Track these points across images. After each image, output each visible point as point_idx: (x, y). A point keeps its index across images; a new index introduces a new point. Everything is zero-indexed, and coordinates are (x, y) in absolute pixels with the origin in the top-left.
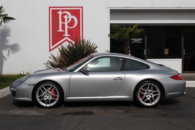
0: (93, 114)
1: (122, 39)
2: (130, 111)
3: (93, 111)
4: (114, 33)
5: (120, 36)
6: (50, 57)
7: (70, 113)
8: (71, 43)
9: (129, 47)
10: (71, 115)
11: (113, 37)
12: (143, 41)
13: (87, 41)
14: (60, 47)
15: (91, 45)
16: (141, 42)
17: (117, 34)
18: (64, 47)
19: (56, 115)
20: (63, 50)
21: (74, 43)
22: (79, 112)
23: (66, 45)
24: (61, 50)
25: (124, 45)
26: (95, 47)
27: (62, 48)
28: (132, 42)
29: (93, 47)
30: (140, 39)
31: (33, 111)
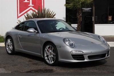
0: (53, 72)
1: (76, 8)
2: (85, 69)
3: (53, 69)
4: (69, 4)
5: (74, 6)
6: (17, 23)
7: (33, 71)
8: (35, 11)
9: (81, 15)
10: (34, 72)
11: (68, 7)
12: (92, 10)
13: (48, 10)
14: (26, 14)
15: (51, 13)
16: (90, 11)
17: (71, 4)
18: (29, 15)
19: (21, 73)
20: (28, 17)
21: (37, 11)
22: (41, 69)
23: (30, 13)
24: (27, 17)
25: (77, 13)
26: (54, 14)
27: (27, 16)
28: (83, 11)
29: (52, 15)
30: (89, 9)
31: (1, 69)
